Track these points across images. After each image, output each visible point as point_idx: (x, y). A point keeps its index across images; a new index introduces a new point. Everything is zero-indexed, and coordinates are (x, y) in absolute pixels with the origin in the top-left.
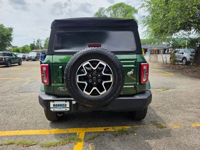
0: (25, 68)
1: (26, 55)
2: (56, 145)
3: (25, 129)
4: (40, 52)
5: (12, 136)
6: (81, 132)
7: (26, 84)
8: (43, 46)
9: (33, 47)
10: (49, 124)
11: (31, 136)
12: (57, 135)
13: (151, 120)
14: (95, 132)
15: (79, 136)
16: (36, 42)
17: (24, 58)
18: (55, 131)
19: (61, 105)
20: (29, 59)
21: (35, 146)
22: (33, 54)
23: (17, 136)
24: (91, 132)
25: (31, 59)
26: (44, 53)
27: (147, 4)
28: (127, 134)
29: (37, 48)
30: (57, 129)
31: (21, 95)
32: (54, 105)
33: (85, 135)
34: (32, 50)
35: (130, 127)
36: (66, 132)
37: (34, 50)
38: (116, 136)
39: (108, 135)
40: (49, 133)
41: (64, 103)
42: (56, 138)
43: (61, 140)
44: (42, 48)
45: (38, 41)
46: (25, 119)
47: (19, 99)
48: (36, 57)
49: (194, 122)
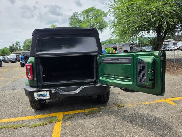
0: (7, 70)
1: (6, 57)
2: (40, 125)
3: (14, 117)
4: (20, 54)
5: (4, 123)
6: (60, 115)
7: (9, 83)
8: (22, 48)
9: (12, 50)
10: (33, 112)
11: (20, 121)
12: (40, 119)
13: (113, 103)
14: (71, 114)
15: (58, 118)
16: (15, 44)
17: (4, 60)
18: (39, 116)
19: (43, 95)
20: (9, 61)
21: (23, 128)
22: (13, 56)
23: (8, 123)
24: (68, 115)
25: (11, 61)
26: (24, 55)
27: (113, 10)
28: (95, 113)
29: (17, 50)
30: (41, 115)
31: (6, 92)
32: (37, 95)
33: (63, 117)
34: (11, 52)
35: (97, 108)
36: (48, 116)
37: (13, 52)
38: (87, 115)
39: (81, 115)
40: (34, 118)
41: (45, 92)
42: (40, 120)
43: (44, 122)
44: (21, 50)
45: (17, 44)
46: (12, 110)
47: (5, 96)
48: (16, 59)
49: (144, 101)
